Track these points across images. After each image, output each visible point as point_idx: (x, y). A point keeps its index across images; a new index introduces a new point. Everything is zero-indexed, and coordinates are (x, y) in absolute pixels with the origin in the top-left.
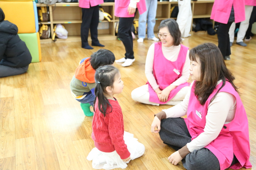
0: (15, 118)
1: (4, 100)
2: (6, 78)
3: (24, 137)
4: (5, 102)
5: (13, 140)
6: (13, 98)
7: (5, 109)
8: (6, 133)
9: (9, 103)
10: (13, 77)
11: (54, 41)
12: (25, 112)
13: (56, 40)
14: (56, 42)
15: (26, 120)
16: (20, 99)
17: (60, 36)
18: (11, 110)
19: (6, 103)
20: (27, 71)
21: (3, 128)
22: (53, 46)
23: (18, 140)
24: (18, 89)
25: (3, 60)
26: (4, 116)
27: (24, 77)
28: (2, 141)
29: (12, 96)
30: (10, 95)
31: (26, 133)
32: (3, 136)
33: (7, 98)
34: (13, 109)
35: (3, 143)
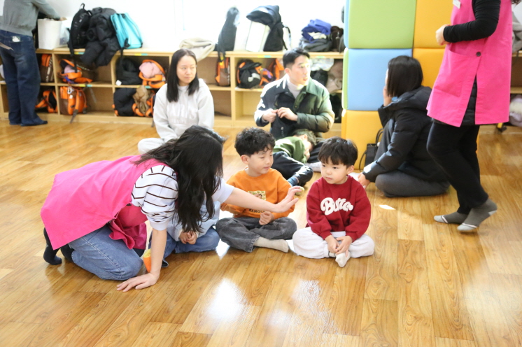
0: (429, 288)
1: (406, 246)
2: (406, 199)
3: (453, 337)
4: (407, 250)
5: (431, 336)
6: (422, 243)
7: (408, 265)
8: (415, 317)
9: (414, 252)
10: (420, 200)
11: (501, 130)
12: (449, 280)
13: (505, 129)
14: (504, 133)
15: (453, 298)
16: (438, 250)
17: (516, 121)
18: (420, 269)
19: (410, 252)
20: (447, 191)
21: (408, 306)
22: (497, 140)
23: (440, 339)
24: (430, 225)
25: (405, 162)
26: (409, 280)
27: (442, 203)
28: (410, 335)
29: (420, 239)
30: (416, 238)
31: (457, 330)
32: (410, 323)
33: (411, 242)
34: (425, 268)
35: (411, 338)
